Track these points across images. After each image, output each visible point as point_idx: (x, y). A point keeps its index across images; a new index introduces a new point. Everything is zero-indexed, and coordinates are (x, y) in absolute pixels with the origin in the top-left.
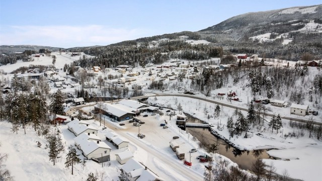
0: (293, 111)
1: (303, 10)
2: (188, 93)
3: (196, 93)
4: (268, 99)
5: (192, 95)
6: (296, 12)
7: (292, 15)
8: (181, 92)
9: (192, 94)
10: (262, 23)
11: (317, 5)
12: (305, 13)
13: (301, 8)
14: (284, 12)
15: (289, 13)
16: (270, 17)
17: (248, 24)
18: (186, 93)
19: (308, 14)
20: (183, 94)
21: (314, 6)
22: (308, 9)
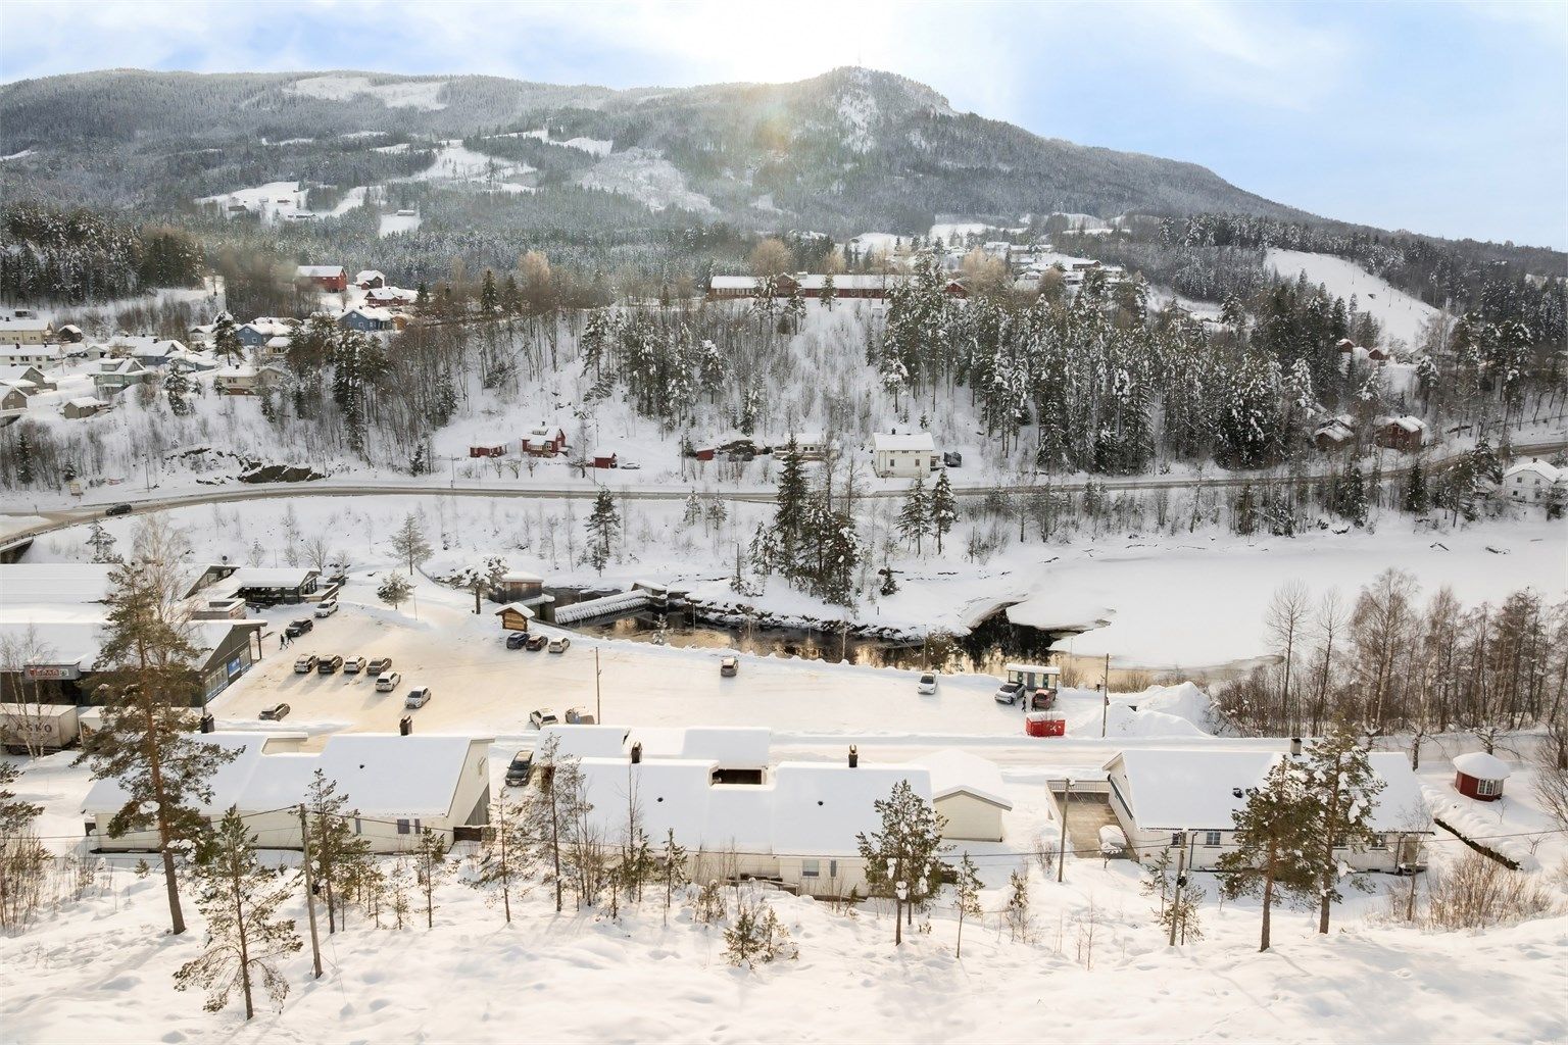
0: (884, 466)
1: (387, 90)
2: (273, 473)
3: (332, 466)
4: (743, 437)
5: (303, 484)
6: (362, 97)
7: (347, 106)
8: (221, 474)
9: (302, 475)
10: (211, 134)
11: (440, 74)
12: (400, 103)
13: (378, 81)
14: (305, 88)
15: (333, 97)
16: (243, 105)
17: (130, 131)
18: (253, 479)
19: (413, 109)
20: (236, 486)
21: (427, 79)
22: (405, 86)
